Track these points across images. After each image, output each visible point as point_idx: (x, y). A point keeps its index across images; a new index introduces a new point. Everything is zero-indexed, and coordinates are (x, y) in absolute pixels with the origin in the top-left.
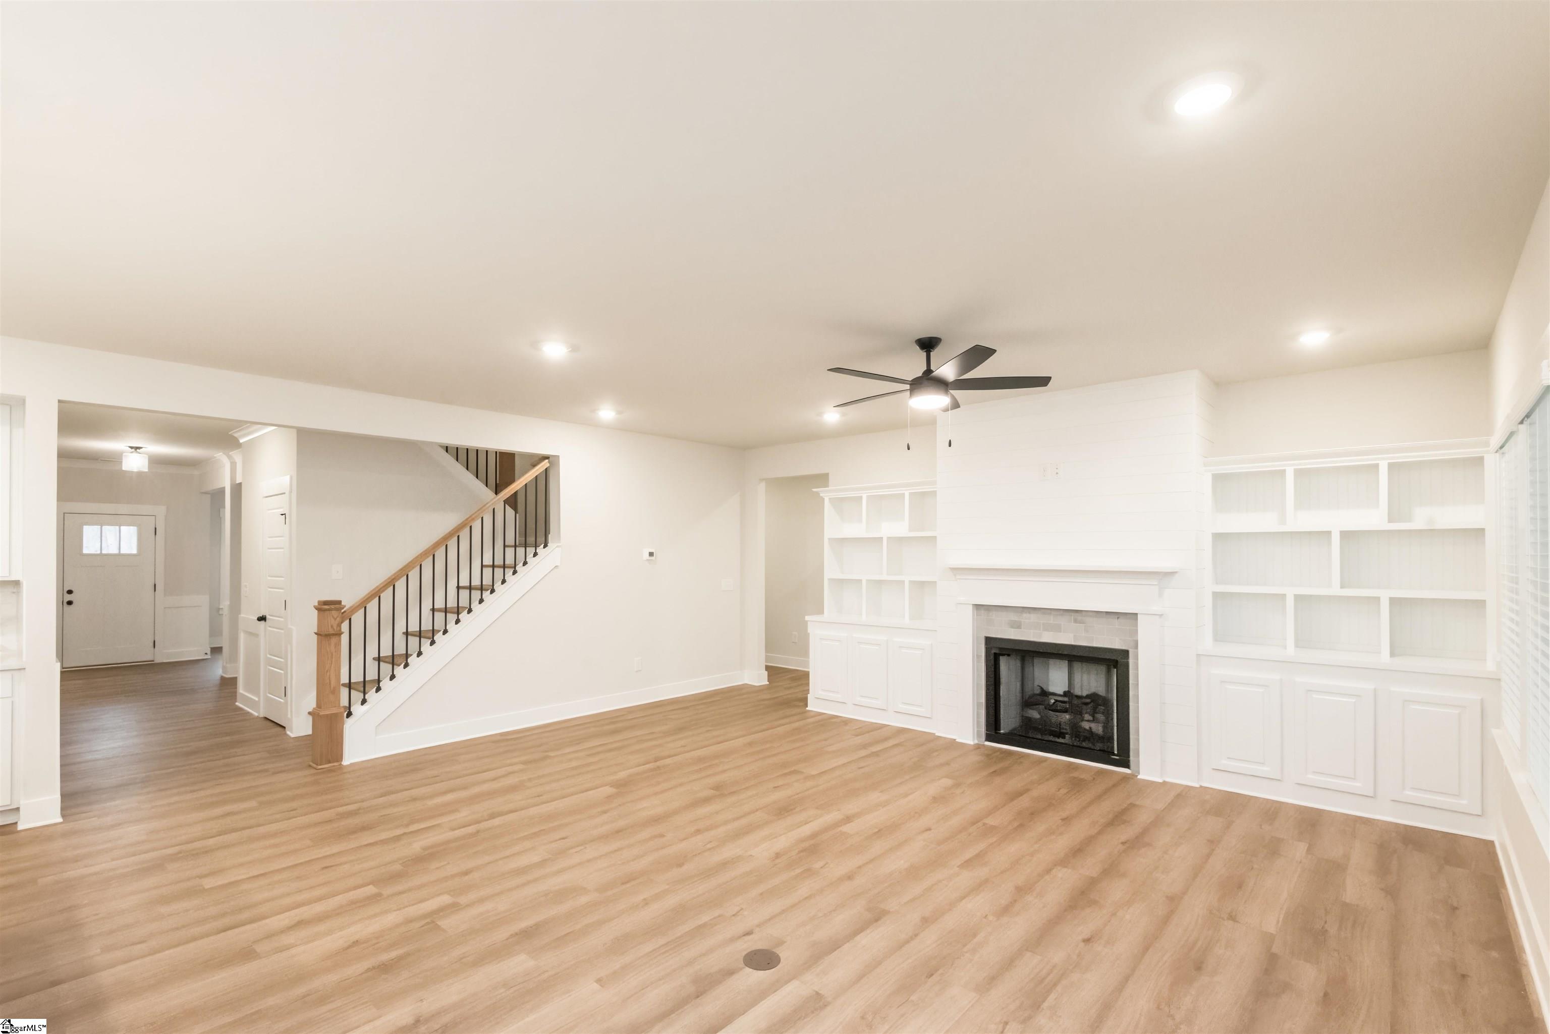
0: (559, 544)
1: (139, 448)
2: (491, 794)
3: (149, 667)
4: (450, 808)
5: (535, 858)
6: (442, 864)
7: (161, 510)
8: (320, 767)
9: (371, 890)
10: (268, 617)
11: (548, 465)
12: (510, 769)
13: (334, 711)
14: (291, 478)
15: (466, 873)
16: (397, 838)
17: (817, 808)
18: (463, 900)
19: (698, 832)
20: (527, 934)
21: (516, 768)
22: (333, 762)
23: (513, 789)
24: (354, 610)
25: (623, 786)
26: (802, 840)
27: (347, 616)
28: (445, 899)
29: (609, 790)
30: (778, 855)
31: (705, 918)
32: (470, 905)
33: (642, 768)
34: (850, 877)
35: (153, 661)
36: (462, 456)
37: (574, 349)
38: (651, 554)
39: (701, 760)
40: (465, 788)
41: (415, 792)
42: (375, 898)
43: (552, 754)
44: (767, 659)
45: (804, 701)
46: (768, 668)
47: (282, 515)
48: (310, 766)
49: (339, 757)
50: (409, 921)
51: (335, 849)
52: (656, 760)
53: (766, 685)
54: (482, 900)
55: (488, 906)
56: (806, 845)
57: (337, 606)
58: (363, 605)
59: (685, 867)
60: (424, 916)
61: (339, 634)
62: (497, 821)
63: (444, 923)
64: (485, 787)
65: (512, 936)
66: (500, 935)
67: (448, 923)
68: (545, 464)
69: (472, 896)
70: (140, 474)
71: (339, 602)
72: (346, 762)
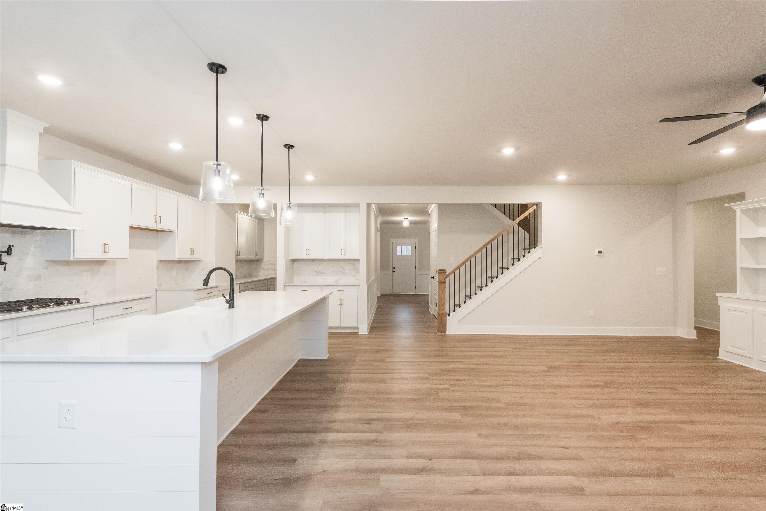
0: (541, 247)
1: (407, 218)
2: (490, 356)
3: (414, 295)
4: (471, 357)
5: (489, 384)
6: (455, 375)
7: (417, 240)
8: (439, 333)
9: (427, 375)
10: (434, 277)
11: (536, 208)
12: (505, 349)
13: (443, 312)
14: (437, 223)
15: (460, 380)
16: (446, 362)
17: (671, 410)
18: (452, 389)
19: (577, 398)
20: (465, 408)
21: (508, 349)
22: (443, 333)
23: (501, 357)
24: (450, 274)
25: (551, 368)
26: (640, 422)
27: (448, 276)
28: (447, 386)
29: (544, 368)
30: (618, 423)
31: (547, 433)
32: (453, 391)
33: (570, 364)
34: (660, 449)
35: (415, 293)
36: (502, 209)
37: (517, 149)
38: (600, 252)
39: (608, 368)
40: (482, 352)
41: (462, 349)
42: (427, 378)
43: (528, 348)
44: (696, 322)
45: (717, 352)
46: (696, 328)
47: (435, 238)
48: (436, 332)
49: (445, 332)
50: (431, 389)
51: (425, 360)
52: (581, 362)
53: (695, 339)
54: (458, 391)
55: (459, 394)
56: (640, 424)
57: (444, 272)
58: (454, 272)
59: (556, 410)
60: (436, 389)
61: (445, 283)
62: (486, 367)
63: (440, 394)
64: (490, 353)
65: (460, 406)
66: (456, 404)
67: (441, 394)
68: (535, 207)
69: (457, 389)
70: (407, 227)
71: (445, 270)
72: (447, 334)
